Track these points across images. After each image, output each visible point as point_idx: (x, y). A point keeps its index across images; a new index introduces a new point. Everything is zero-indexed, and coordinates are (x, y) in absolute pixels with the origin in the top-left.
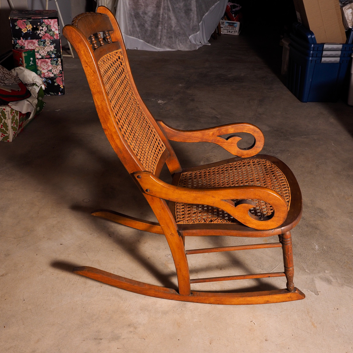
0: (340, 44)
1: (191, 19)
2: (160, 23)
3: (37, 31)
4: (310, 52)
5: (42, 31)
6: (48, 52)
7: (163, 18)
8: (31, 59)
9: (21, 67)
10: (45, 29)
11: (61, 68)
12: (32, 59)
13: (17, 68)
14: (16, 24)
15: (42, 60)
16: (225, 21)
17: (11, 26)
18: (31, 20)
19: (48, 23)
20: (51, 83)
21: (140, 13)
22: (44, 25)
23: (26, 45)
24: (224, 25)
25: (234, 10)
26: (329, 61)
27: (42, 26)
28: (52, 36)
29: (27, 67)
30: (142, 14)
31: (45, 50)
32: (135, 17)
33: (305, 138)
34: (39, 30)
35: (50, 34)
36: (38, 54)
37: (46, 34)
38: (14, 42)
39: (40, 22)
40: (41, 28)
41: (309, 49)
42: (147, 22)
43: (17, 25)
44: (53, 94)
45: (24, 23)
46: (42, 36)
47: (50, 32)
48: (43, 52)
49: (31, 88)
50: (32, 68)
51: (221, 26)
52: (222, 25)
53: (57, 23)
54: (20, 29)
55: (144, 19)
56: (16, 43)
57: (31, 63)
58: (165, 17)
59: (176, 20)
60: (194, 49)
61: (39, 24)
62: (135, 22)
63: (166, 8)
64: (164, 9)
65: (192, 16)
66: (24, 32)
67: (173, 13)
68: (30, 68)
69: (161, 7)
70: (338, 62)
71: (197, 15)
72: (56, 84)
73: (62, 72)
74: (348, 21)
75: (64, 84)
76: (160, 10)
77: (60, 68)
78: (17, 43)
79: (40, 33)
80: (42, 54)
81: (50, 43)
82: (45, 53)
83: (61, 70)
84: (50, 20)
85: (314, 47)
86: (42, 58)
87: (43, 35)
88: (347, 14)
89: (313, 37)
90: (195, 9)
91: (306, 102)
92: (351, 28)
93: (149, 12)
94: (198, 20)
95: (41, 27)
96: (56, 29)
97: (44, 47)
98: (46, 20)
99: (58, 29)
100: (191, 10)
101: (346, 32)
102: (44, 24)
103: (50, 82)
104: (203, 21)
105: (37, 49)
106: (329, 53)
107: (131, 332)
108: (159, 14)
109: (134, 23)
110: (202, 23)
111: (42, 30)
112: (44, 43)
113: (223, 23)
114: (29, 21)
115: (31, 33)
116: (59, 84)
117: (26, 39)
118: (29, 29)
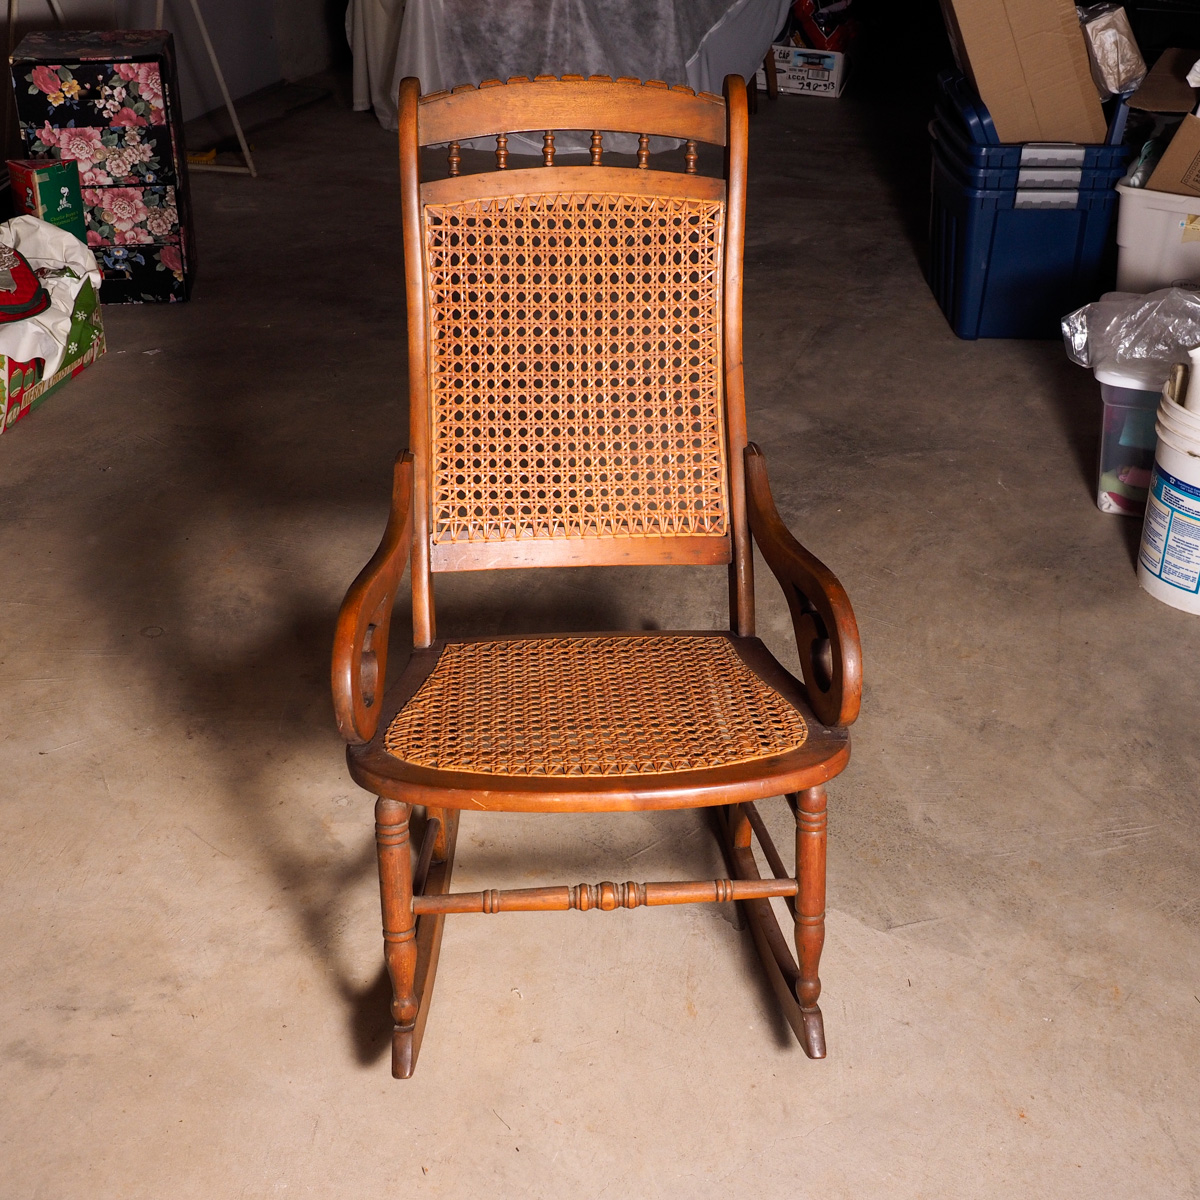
0: (1079, 145)
1: (656, 46)
2: (547, 59)
3: (96, 102)
4: (978, 172)
5: (110, 101)
6: (134, 166)
7: (559, 46)
8: (62, 191)
9: (27, 218)
10: (121, 93)
11: (175, 216)
12: (65, 190)
13: (17, 220)
14: (28, 78)
15: (116, 190)
16: (793, 50)
17: (14, 85)
18: (78, 66)
19: (131, 76)
20: (143, 264)
21: (482, 28)
22: (116, 81)
23: (63, 144)
24: (789, 62)
25: (822, 11)
26: (1041, 204)
27: (111, 83)
28: (142, 115)
29: (47, 218)
30: (489, 30)
31: (123, 161)
32: (466, 42)
33: (918, 457)
34: (103, 97)
35: (136, 111)
36: (103, 171)
37: (125, 111)
38: (28, 135)
39: (104, 72)
40: (108, 91)
41: (972, 161)
42: (506, 58)
43: (32, 83)
44: (150, 298)
45: (53, 74)
46: (112, 115)
47: (136, 103)
48: (118, 166)
49: (56, 283)
50: (65, 219)
51: (778, 65)
52: (783, 62)
53: (156, 76)
54: (42, 95)
55: (496, 47)
56: (32, 137)
57: (64, 203)
58: (564, 40)
59: (600, 52)
60: (666, 149)
61: (101, 77)
62: (466, 58)
63: (567, 10)
64: (561, 13)
65: (661, 36)
66: (55, 105)
67: (590, 27)
68: (60, 221)
69: (549, 6)
70: (1075, 207)
71: (679, 32)
72: (159, 268)
73: (179, 230)
74: (1103, 68)
75: (186, 268)
76: (545, 17)
77: (171, 215)
78: (36, 139)
79: (105, 108)
80: (116, 173)
81: (138, 138)
82: (124, 168)
83: (177, 222)
84: (137, 64)
85: (988, 157)
86: (116, 184)
87: (113, 113)
88: (1102, 46)
89: (985, 122)
90: (672, 12)
91: (974, 338)
92: (1116, 91)
93: (509, 23)
94: (683, 51)
95: (107, 88)
96: (156, 95)
97: (121, 150)
98: (122, 66)
99: (160, 93)
100: (655, 16)
101: (1103, 105)
102: (115, 77)
103: (141, 260)
104: (700, 52)
105: (98, 156)
106: (1040, 176)
107: (163, 996)
108: (545, 33)
109: (461, 62)
110: (699, 59)
111: (112, 96)
112: (121, 137)
113: (786, 56)
114: (70, 70)
115: (75, 107)
116: (171, 266)
117: (63, 126)
118: (69, 96)
